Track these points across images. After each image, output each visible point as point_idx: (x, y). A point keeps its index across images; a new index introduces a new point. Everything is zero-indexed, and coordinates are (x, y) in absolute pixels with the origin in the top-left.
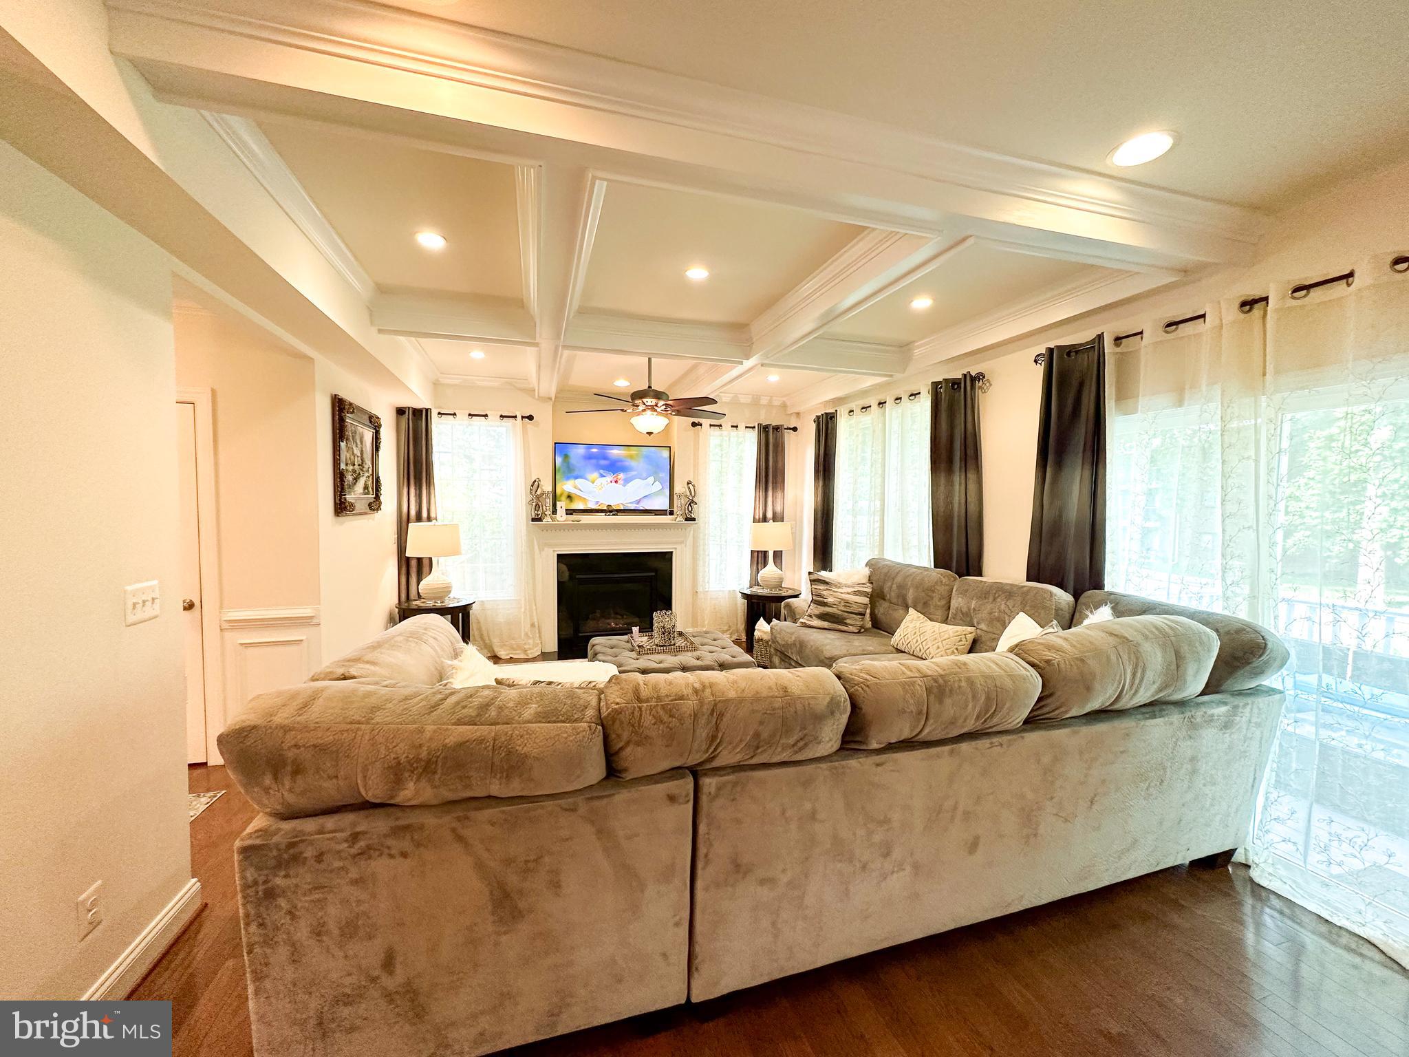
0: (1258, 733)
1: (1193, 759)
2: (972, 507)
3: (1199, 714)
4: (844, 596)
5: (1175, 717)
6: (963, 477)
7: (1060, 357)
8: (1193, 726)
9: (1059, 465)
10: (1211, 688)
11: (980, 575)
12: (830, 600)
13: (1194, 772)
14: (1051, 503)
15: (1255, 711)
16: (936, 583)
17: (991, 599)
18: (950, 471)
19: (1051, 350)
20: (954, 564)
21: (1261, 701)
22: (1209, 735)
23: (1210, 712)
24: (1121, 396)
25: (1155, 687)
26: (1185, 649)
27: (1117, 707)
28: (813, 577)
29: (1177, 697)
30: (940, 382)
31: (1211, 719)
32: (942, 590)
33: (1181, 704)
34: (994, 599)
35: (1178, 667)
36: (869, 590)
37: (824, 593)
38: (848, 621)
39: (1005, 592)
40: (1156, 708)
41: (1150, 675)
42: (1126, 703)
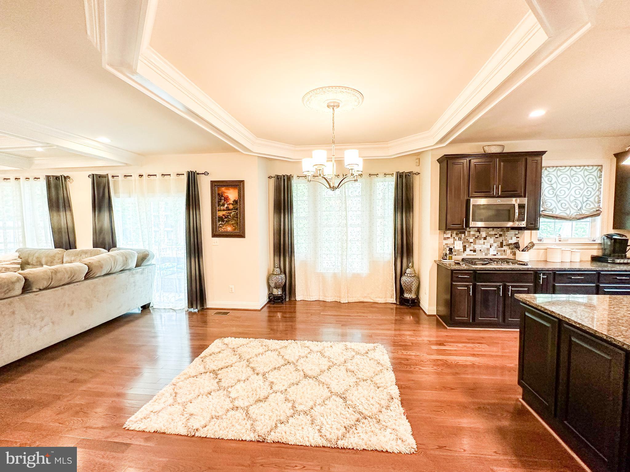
0: (150, 274)
1: (134, 282)
2: (70, 224)
3: (134, 271)
5: (127, 272)
6: (64, 213)
7: (97, 178)
8: (133, 274)
9: (100, 211)
10: (137, 266)
13: (135, 286)
14: (98, 223)
15: (149, 269)
16: (56, 254)
17: (79, 255)
18: (58, 211)
19: (93, 175)
20: (64, 247)
21: (150, 267)
22: (137, 276)
23: (137, 270)
24: (115, 192)
25: (121, 266)
26: (128, 257)
27: (111, 272)
29: (128, 268)
30: (50, 176)
31: (137, 272)
32: (60, 256)
33: (129, 270)
34: (81, 255)
35: (126, 260)
36: (19, 261)
39: (85, 252)
40: (123, 272)
41: (119, 263)
42: (113, 271)
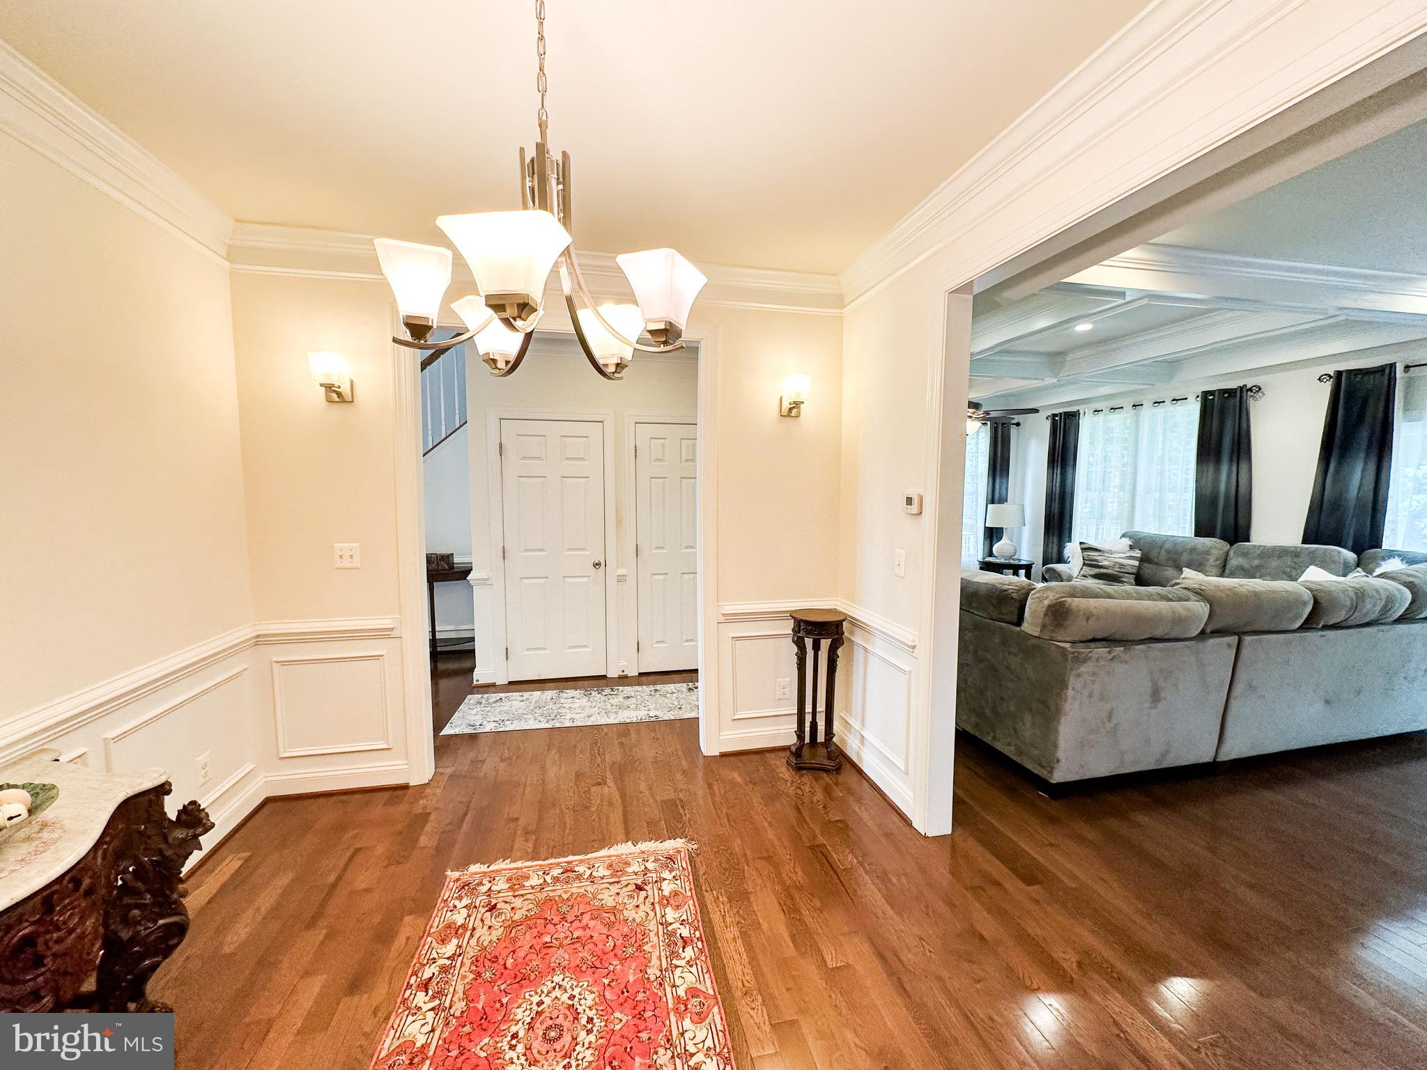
4: (1117, 560)
6: (1234, 469)
7: (1349, 378)
9: (1343, 459)
11: (1248, 541)
12: (1105, 563)
14: (1333, 487)
16: (1202, 548)
17: (1275, 558)
18: (1218, 461)
19: (1338, 372)
20: (1218, 534)
24: (1408, 408)
28: (1084, 546)
30: (1211, 391)
32: (1217, 553)
34: (1280, 558)
36: (1139, 555)
37: (1098, 558)
38: (1123, 579)
